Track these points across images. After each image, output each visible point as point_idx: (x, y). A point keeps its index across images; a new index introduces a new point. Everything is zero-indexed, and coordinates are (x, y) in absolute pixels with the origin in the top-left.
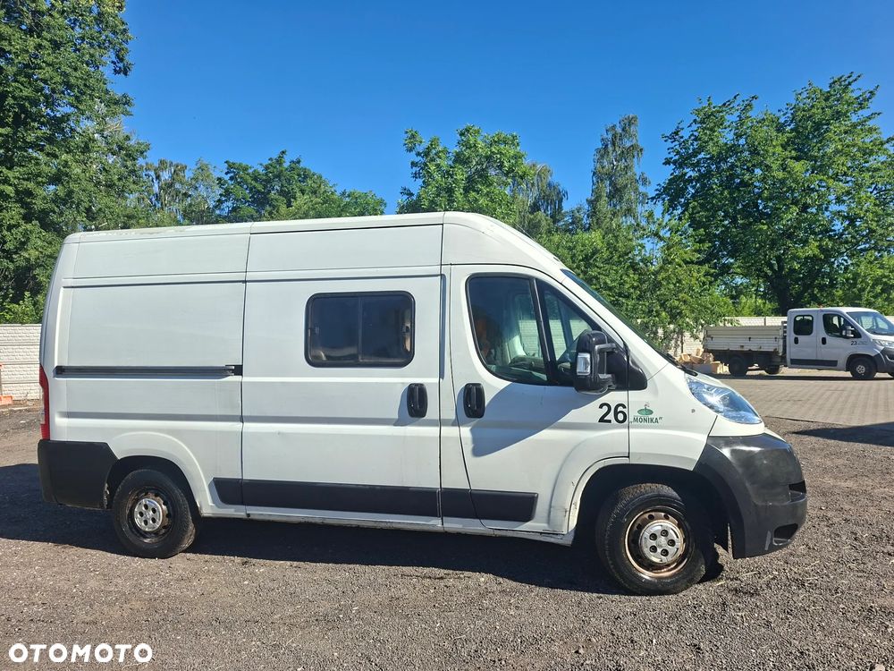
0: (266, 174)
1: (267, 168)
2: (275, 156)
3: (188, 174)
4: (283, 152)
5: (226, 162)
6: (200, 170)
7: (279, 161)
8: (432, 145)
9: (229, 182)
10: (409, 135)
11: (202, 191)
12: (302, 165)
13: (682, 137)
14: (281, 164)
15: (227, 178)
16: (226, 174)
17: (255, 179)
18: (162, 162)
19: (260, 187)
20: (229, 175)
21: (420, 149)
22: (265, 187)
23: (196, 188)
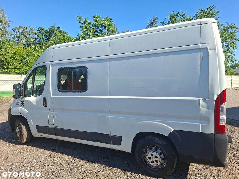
0: (50, 31)
1: (50, 29)
2: (52, 26)
3: (27, 31)
4: (54, 25)
5: (37, 27)
6: (30, 30)
7: (53, 27)
8: (85, 21)
9: (39, 33)
10: (79, 18)
11: (31, 36)
12: (60, 29)
13: (165, 23)
14: (54, 28)
15: (38, 32)
16: (38, 31)
17: (46, 33)
18: (20, 27)
19: (47, 35)
20: (39, 31)
21: (83, 22)
22: (49, 35)
23: (29, 35)
